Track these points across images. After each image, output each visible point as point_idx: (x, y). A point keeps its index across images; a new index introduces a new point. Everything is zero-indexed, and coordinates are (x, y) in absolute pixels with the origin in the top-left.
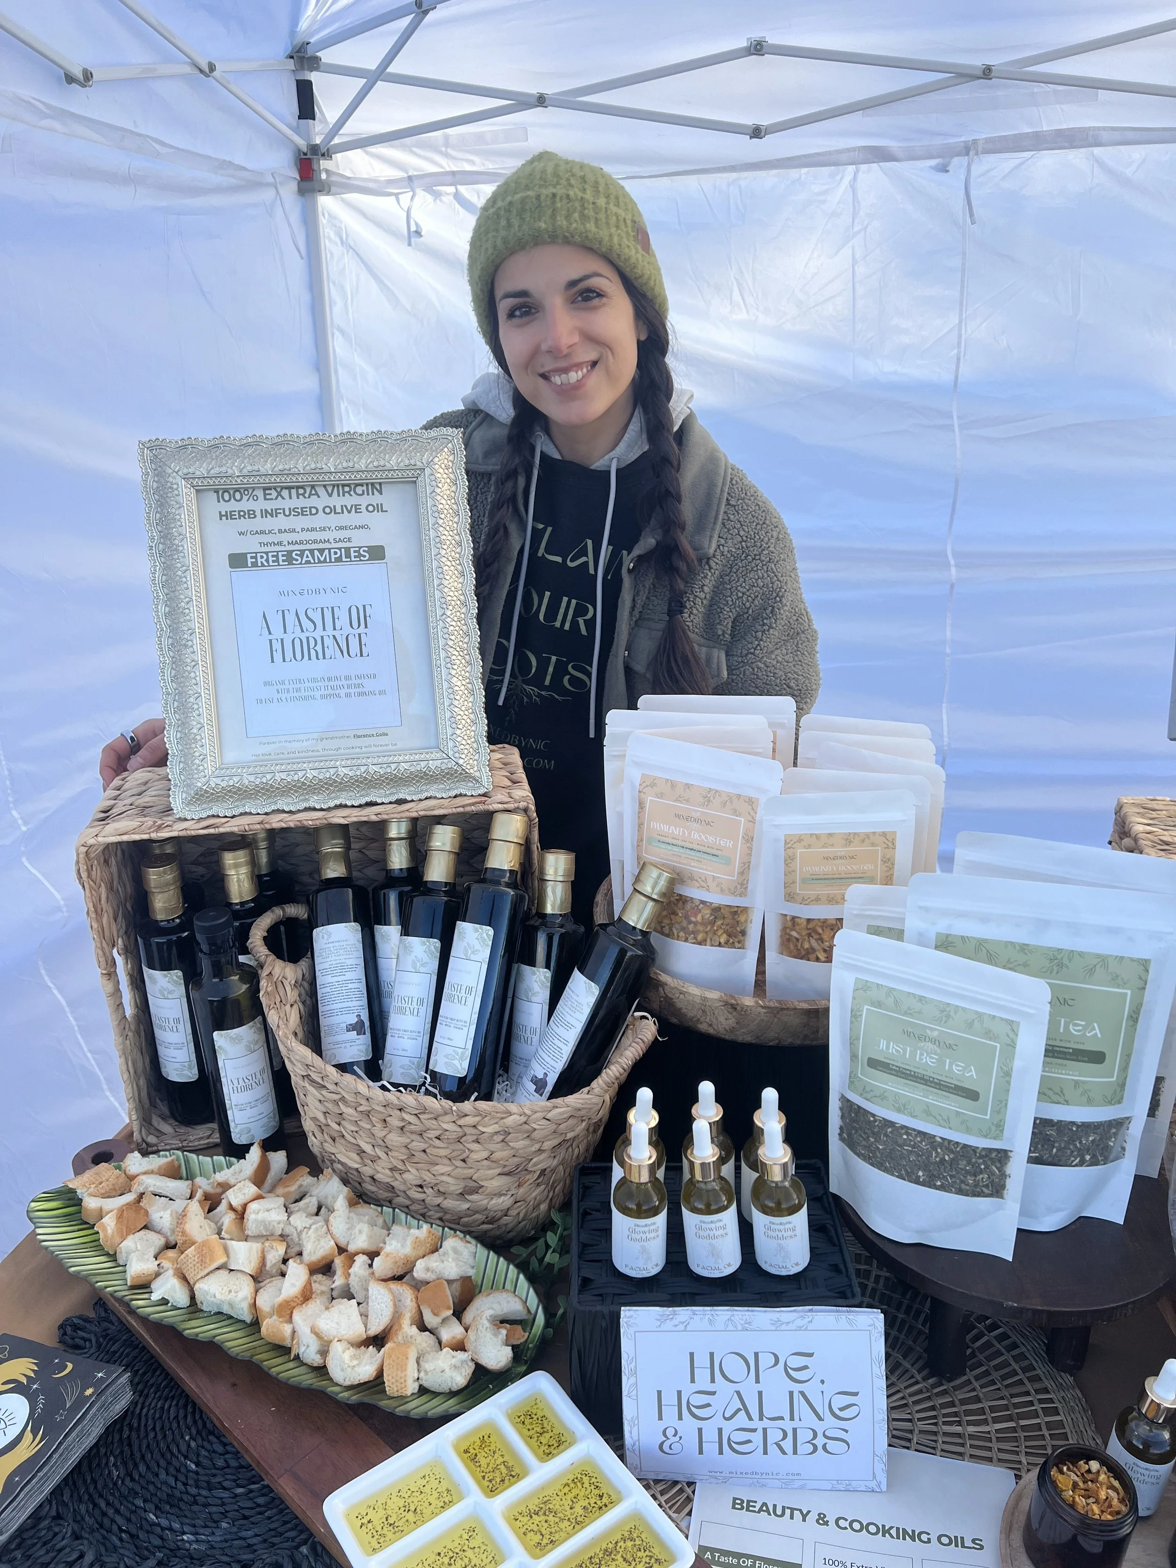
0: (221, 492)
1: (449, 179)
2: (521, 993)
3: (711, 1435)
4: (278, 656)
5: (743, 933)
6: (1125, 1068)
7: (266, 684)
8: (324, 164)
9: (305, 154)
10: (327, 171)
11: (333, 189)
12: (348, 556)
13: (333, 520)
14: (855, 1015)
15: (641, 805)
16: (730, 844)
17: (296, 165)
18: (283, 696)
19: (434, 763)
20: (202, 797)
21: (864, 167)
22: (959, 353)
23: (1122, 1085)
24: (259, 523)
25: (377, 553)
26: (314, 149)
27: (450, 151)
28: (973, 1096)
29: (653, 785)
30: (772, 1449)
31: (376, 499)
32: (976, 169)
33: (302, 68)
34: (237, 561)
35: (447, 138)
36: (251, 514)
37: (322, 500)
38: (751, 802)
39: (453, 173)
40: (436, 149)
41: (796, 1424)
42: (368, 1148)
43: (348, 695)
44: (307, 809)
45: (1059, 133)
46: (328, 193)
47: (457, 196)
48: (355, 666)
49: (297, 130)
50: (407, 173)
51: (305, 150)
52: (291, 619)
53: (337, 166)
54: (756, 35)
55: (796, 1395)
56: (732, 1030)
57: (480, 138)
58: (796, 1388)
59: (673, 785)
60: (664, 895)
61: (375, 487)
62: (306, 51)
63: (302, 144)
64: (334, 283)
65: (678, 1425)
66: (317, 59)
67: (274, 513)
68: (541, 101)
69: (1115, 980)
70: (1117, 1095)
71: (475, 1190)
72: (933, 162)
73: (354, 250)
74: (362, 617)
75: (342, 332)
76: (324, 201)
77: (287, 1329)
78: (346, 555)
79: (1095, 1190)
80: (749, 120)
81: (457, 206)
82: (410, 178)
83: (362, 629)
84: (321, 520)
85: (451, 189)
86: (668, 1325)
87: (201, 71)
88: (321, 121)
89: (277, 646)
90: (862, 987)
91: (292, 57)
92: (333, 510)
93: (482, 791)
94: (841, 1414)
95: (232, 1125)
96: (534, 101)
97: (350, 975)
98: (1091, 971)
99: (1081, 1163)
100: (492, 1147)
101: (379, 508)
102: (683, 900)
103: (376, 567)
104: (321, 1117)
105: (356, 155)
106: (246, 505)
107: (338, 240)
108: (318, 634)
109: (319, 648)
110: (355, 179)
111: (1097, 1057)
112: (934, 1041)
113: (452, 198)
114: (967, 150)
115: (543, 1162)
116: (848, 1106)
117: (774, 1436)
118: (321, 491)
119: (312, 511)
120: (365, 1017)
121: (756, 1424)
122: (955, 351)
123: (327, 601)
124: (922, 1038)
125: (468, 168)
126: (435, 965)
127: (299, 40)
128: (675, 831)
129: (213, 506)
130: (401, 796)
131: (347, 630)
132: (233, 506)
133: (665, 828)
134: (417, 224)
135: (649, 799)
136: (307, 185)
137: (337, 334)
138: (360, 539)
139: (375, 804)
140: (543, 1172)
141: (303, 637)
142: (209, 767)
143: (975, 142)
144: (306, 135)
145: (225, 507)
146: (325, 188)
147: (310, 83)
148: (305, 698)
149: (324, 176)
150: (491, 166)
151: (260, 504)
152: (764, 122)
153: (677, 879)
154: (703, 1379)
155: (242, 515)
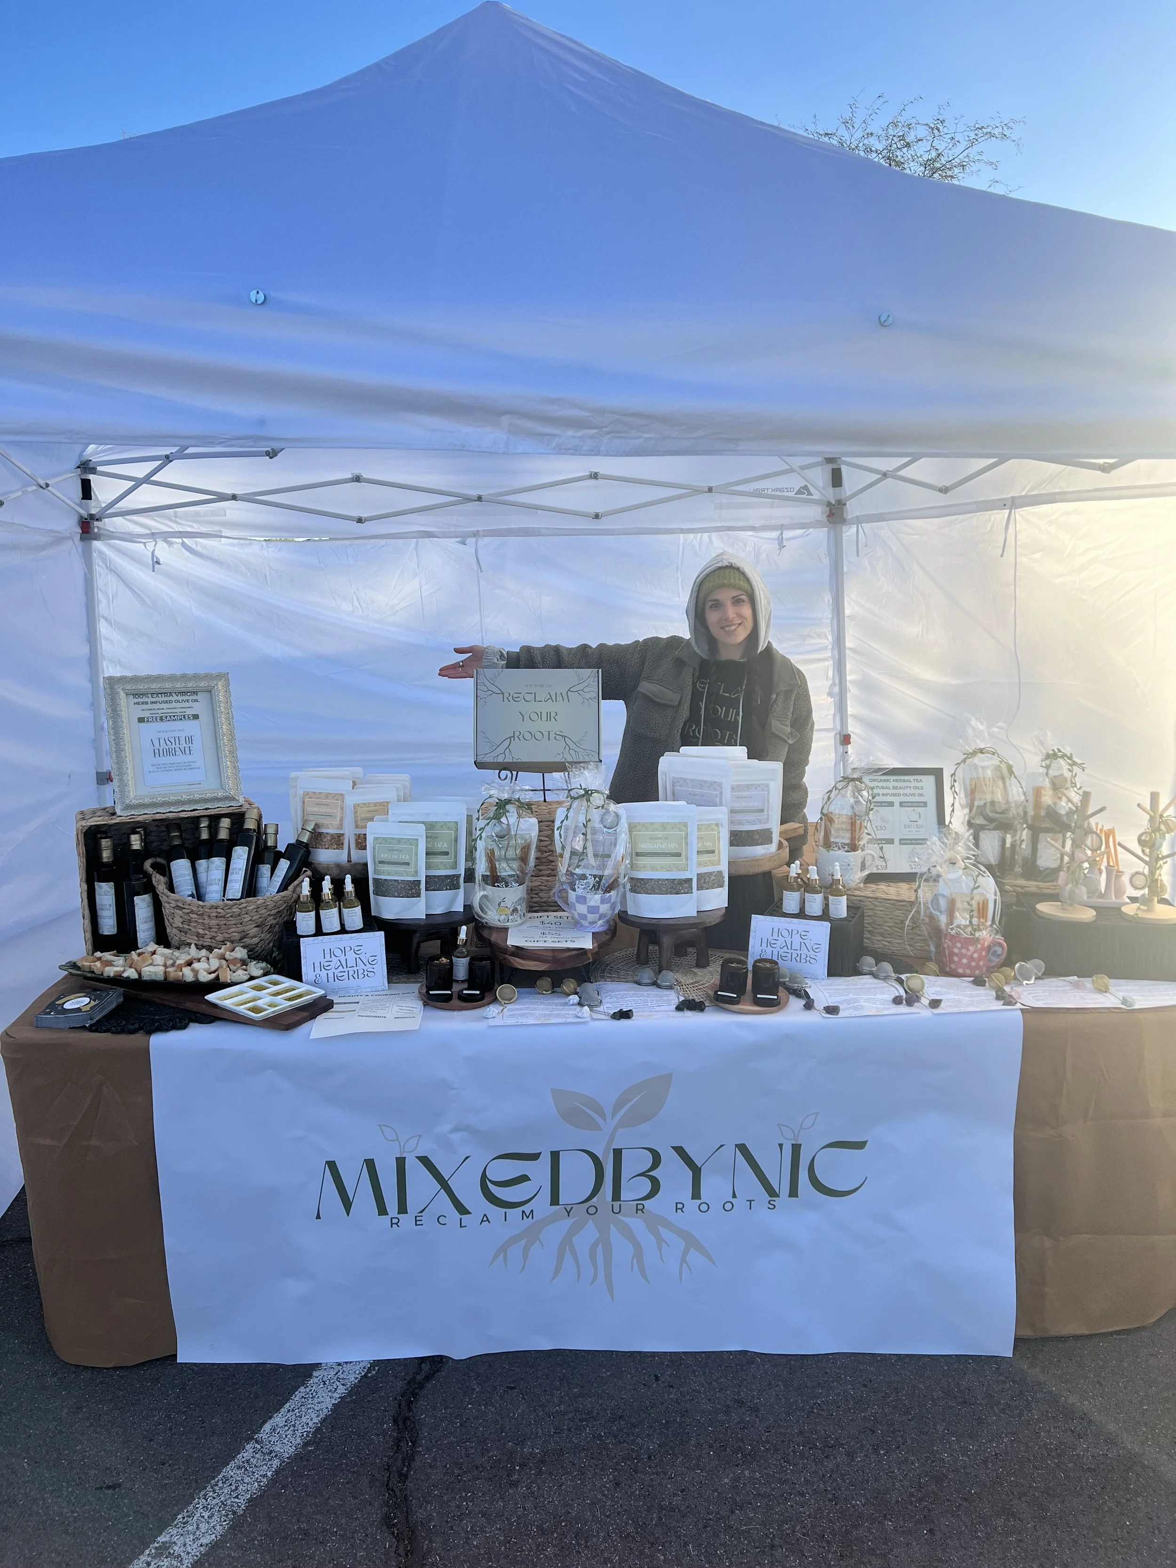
0: (135, 695)
1: (179, 535)
2: (259, 875)
3: (331, 975)
4: (157, 755)
5: (343, 844)
6: (456, 857)
7: (152, 765)
8: (96, 523)
9: (86, 519)
10: (98, 528)
11: (102, 537)
12: (184, 718)
13: (178, 705)
14: (374, 849)
15: (304, 802)
16: (336, 811)
17: (79, 524)
18: (159, 770)
19: (220, 794)
20: (128, 807)
21: (420, 540)
22: (482, 636)
23: (456, 863)
24: (150, 706)
25: (196, 717)
26: (92, 517)
27: (178, 520)
28: (408, 864)
29: (308, 794)
30: (351, 977)
31: (195, 697)
32: (480, 544)
33: (85, 473)
34: (141, 720)
35: (176, 513)
36: (147, 703)
37: (175, 698)
38: (342, 795)
39: (180, 532)
40: (169, 518)
41: (358, 968)
42: (201, 931)
43: (185, 769)
44: (170, 812)
45: (520, 529)
46: (99, 540)
47: (183, 544)
48: (188, 758)
49: (80, 506)
50: (150, 530)
51: (86, 517)
52: (162, 741)
53: (105, 525)
54: (357, 472)
55: (358, 959)
56: (338, 875)
57: (197, 514)
58: (357, 956)
59: (315, 793)
60: (313, 829)
61: (195, 693)
62: (88, 465)
63: (84, 513)
64: (101, 590)
65: (320, 973)
66: (95, 469)
67: (155, 703)
68: (234, 497)
69: (449, 828)
70: (455, 865)
71: (245, 937)
72: (458, 539)
73: (115, 572)
74: (190, 740)
75: (106, 619)
76: (96, 544)
77: (181, 973)
78: (184, 717)
79: (453, 900)
80: (356, 514)
81: (184, 550)
82: (153, 534)
83: (190, 745)
84: (174, 705)
85: (179, 540)
86: (316, 941)
87: (41, 487)
88: (95, 500)
89: (157, 751)
90: (376, 839)
91: (78, 467)
92: (179, 701)
93: (240, 804)
94: (372, 963)
95: (139, 939)
96: (230, 497)
97: (188, 877)
98: (442, 827)
99: (446, 890)
100: (252, 914)
101: (197, 701)
102: (320, 834)
103: (196, 722)
104: (181, 925)
105: (118, 520)
106: (145, 699)
107: (104, 566)
108: (173, 747)
109: (173, 752)
110: (116, 532)
111: (447, 853)
112: (397, 850)
113: (180, 545)
114: (475, 534)
115: (271, 921)
116: (375, 880)
117: (351, 973)
118: (174, 694)
119: (171, 702)
120: (194, 892)
121: (346, 970)
122: (480, 635)
123: (177, 734)
124: (393, 850)
125: (189, 529)
126: (224, 867)
127: (84, 459)
128: (316, 809)
129: (133, 700)
130: (207, 807)
131: (185, 745)
132: (139, 700)
133: (313, 809)
134: (157, 558)
135: (306, 800)
136: (85, 535)
137: (102, 620)
138: (189, 712)
139: (197, 810)
140: (271, 925)
141: (167, 748)
142: (132, 795)
143: (478, 531)
144: (86, 509)
145: (136, 700)
146: (97, 537)
147: (89, 480)
148: (168, 770)
149: (96, 530)
150: (204, 529)
151: (150, 699)
152: (364, 515)
153: (317, 826)
154: (328, 958)
155: (143, 703)
